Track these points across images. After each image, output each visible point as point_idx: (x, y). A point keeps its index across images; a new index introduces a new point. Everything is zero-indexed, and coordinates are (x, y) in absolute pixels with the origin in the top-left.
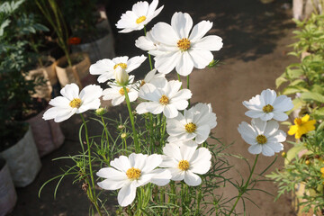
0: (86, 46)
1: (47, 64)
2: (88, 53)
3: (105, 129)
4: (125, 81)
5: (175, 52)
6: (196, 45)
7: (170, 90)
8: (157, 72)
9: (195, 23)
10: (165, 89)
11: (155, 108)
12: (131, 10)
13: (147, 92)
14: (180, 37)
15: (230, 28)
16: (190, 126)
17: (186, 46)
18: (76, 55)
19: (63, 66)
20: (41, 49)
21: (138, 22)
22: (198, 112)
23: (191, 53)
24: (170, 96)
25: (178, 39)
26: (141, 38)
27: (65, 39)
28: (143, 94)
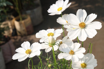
0: (29, 12)
1: (10, 19)
2: (30, 15)
3: (41, 61)
4: (53, 43)
5: (78, 29)
6: (88, 26)
7: (75, 47)
8: (68, 38)
9: (88, 14)
10: (72, 47)
11: (67, 56)
12: (55, 4)
13: (63, 48)
14: (80, 21)
15: (97, 5)
16: (83, 64)
17: (83, 26)
18: (24, 15)
19: (18, 20)
20: (8, 12)
21: (58, 10)
22: (87, 58)
23: (86, 29)
24: (75, 51)
25: (79, 23)
26: (60, 18)
27: (19, 8)
28: (61, 49)
